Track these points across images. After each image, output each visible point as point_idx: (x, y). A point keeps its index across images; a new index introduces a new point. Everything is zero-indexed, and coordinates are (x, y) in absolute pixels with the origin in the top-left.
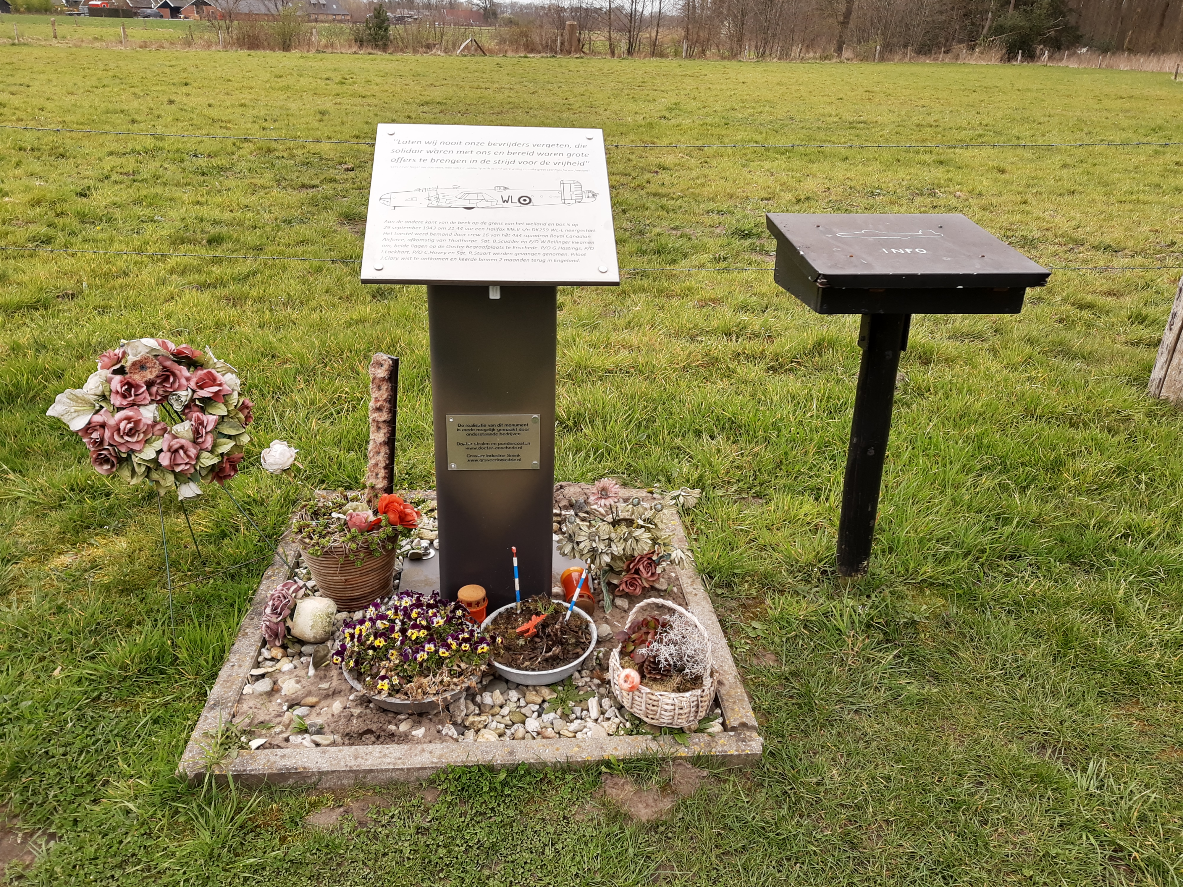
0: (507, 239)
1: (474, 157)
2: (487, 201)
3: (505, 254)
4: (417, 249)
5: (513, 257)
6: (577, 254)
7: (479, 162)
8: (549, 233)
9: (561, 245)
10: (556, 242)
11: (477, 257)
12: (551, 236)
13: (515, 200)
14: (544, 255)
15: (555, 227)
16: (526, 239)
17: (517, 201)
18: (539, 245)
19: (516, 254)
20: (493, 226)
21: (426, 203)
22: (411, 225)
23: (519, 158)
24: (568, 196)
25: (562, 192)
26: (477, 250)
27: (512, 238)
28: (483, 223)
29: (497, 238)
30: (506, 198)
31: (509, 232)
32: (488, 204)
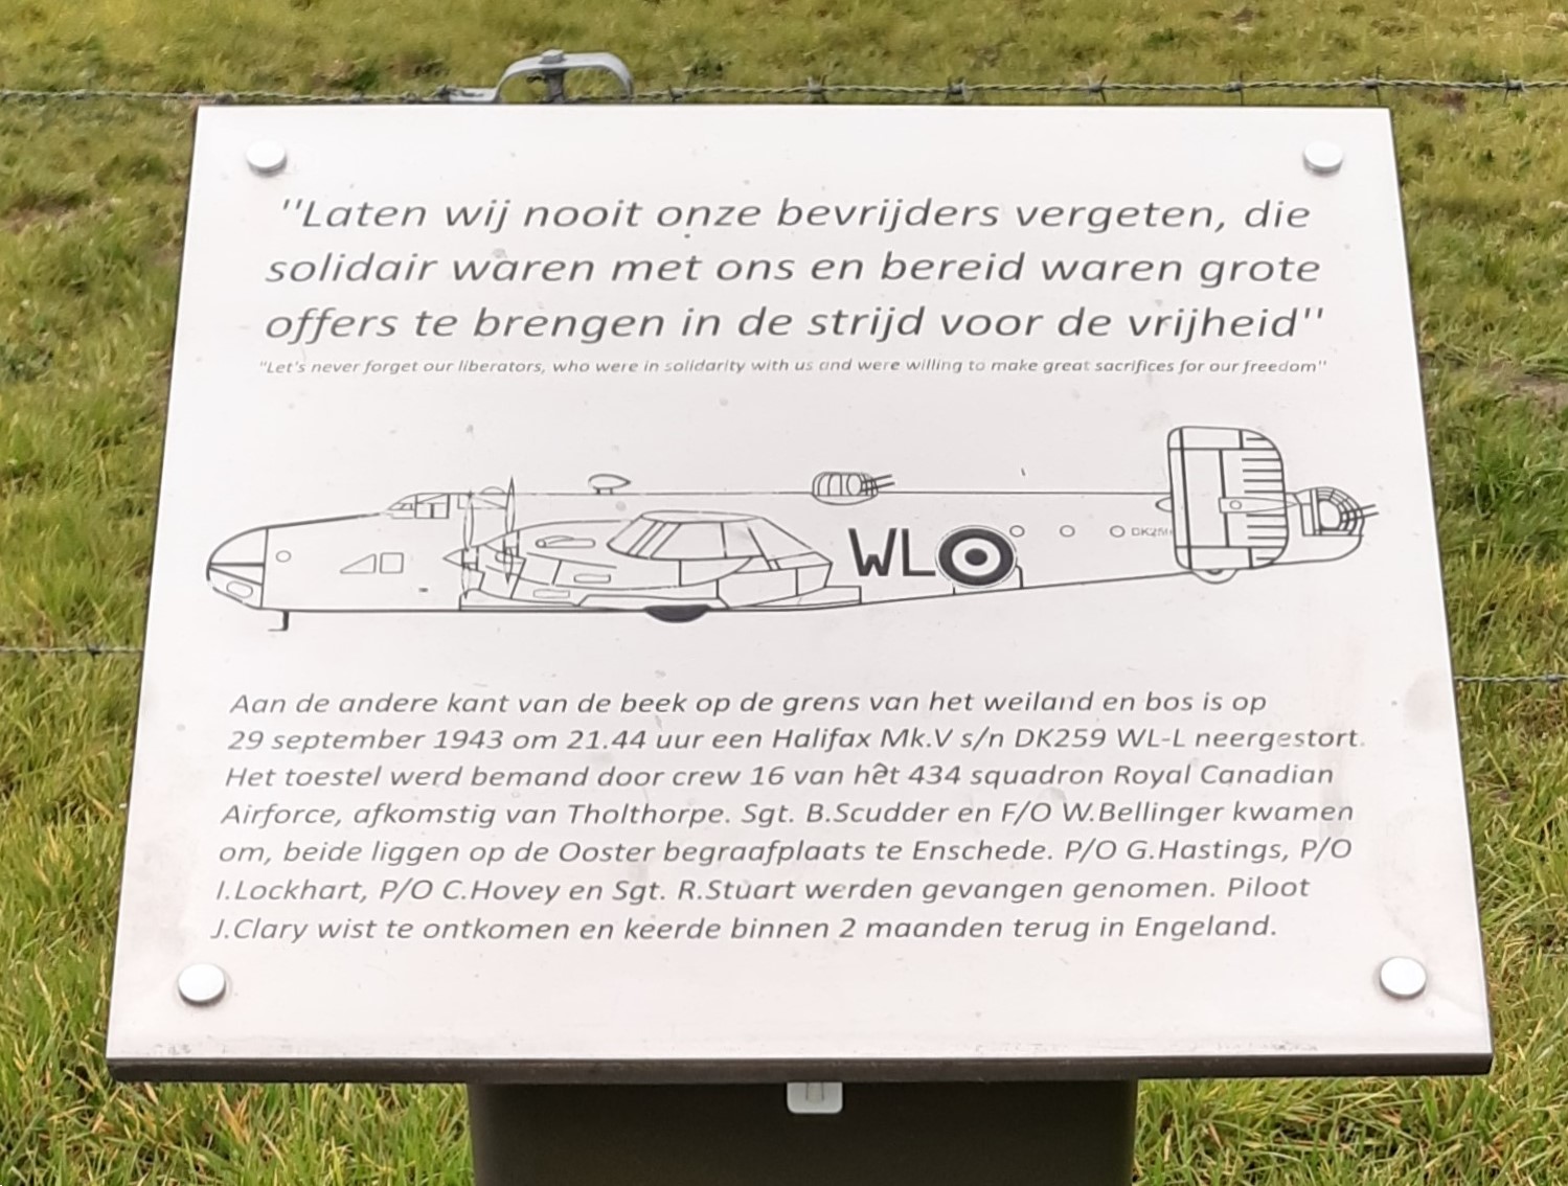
0: (882, 796)
1: (708, 296)
2: (773, 565)
3: (877, 890)
4: (402, 873)
5: (912, 910)
6: (1260, 888)
7: (729, 326)
8: (1109, 756)
9: (1171, 831)
10: (1144, 812)
11: (723, 912)
12: (1122, 773)
13: (925, 555)
14: (1083, 893)
15: (1139, 719)
16: (984, 796)
17: (933, 563)
18: (1054, 833)
19: (932, 894)
20: (806, 721)
21: (448, 585)
22: (371, 723)
23: (947, 297)
24: (1207, 530)
25: (1175, 500)
26: (726, 871)
27: (909, 794)
28: (756, 703)
29: (828, 796)
30: (873, 546)
31: (892, 757)
32: (778, 586)
